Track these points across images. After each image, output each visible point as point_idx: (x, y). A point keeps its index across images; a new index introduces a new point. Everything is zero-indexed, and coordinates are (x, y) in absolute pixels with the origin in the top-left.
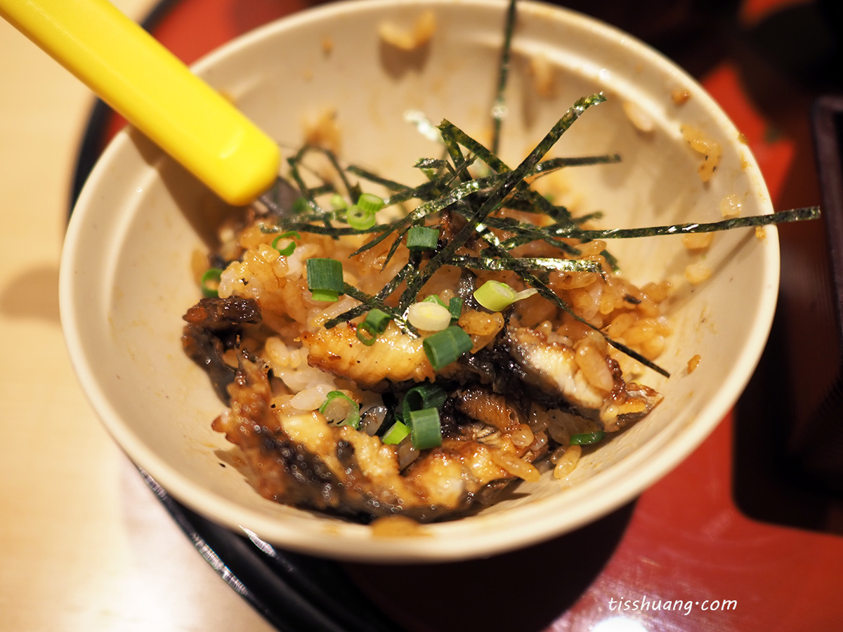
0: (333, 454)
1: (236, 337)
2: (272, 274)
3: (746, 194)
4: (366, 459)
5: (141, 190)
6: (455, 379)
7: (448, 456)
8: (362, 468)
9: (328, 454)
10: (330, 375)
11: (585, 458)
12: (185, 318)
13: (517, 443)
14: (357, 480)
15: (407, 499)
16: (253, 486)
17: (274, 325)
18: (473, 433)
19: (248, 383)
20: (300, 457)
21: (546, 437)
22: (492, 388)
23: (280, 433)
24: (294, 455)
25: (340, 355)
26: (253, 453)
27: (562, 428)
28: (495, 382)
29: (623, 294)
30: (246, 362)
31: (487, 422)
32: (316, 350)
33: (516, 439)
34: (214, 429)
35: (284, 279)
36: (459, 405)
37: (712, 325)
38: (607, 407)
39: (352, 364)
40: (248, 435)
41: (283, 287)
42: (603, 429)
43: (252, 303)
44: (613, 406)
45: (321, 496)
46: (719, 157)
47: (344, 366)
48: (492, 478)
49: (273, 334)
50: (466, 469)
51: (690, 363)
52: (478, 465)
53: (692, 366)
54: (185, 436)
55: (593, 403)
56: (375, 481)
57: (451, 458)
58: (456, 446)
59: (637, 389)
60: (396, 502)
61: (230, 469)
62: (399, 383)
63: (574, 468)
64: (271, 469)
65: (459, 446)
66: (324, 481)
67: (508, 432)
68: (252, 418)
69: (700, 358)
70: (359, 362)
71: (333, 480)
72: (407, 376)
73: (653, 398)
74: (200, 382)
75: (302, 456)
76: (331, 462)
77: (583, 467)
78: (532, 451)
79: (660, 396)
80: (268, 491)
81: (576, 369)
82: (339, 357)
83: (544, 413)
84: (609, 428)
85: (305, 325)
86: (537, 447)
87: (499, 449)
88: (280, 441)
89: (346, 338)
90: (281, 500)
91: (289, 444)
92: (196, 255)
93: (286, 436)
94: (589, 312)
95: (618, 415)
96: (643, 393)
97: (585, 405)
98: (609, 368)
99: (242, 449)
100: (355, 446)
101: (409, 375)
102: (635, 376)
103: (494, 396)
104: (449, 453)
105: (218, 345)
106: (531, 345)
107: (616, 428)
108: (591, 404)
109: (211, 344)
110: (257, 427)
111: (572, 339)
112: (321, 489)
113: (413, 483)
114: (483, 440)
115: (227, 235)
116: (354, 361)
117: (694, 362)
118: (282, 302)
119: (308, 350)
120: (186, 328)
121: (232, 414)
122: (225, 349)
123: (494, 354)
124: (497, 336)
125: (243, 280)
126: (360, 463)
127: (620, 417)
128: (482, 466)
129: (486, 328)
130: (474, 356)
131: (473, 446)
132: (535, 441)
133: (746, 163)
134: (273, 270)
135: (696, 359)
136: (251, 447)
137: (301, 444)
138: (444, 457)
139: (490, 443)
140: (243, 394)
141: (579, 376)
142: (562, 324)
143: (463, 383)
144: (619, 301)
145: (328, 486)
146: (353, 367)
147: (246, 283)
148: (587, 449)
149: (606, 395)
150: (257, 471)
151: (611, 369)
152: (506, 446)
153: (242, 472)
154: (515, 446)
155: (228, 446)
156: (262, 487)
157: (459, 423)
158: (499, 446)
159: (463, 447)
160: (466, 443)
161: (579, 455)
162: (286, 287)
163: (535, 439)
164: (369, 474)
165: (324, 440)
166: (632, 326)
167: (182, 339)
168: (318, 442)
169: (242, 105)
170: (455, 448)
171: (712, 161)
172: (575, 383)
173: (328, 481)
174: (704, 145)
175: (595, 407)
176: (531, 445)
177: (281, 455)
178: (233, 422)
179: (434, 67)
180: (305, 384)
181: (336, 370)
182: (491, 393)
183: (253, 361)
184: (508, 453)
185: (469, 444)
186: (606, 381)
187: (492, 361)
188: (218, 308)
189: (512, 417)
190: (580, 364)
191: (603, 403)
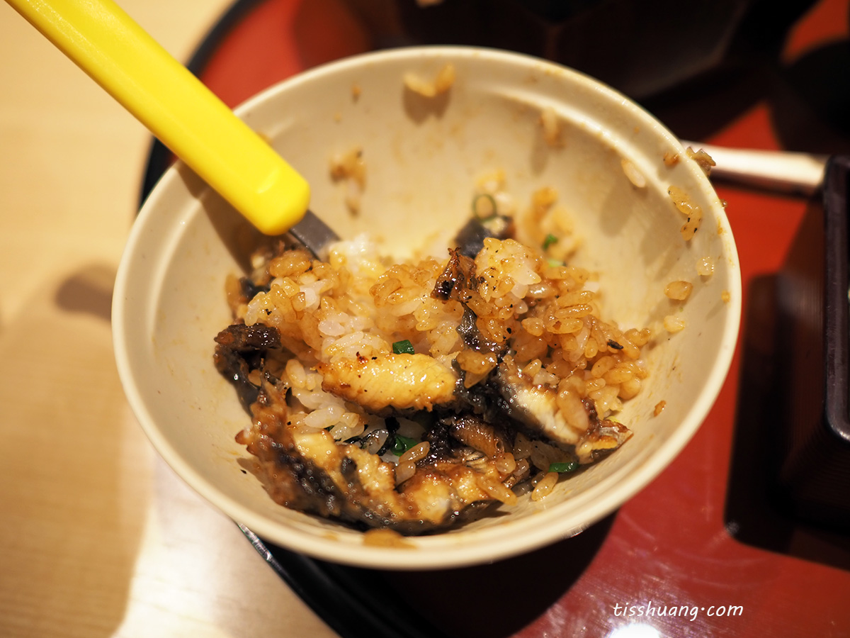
0: (338, 469)
1: (260, 360)
2: (291, 309)
3: (719, 257)
4: (367, 475)
5: (184, 223)
6: (450, 408)
7: (438, 477)
8: (362, 482)
9: (333, 469)
10: (341, 399)
11: (560, 484)
12: (216, 339)
13: (500, 470)
14: (358, 493)
15: (399, 513)
16: (268, 492)
17: (293, 349)
18: (463, 456)
19: (269, 402)
20: (309, 471)
21: (527, 464)
22: (483, 418)
23: (294, 450)
24: (304, 470)
25: (349, 383)
26: (270, 465)
27: (543, 457)
28: (486, 413)
29: (607, 340)
30: (267, 385)
31: (477, 449)
32: (330, 378)
33: (500, 466)
34: (237, 441)
35: (302, 312)
36: (453, 432)
37: (680, 374)
38: (582, 443)
39: (360, 392)
40: (266, 450)
41: (301, 319)
42: (578, 461)
43: (273, 332)
44: (588, 443)
45: (326, 506)
46: (700, 220)
47: (354, 394)
48: (474, 499)
49: (292, 356)
50: (453, 490)
51: (656, 407)
52: (463, 486)
53: (658, 411)
54: (213, 445)
55: (570, 440)
56: (373, 494)
57: (440, 479)
58: (447, 467)
59: (611, 425)
60: (389, 515)
61: (250, 476)
62: (402, 410)
63: (551, 491)
64: (284, 480)
65: (450, 468)
66: (328, 493)
67: (494, 459)
68: (270, 435)
69: (665, 403)
70: (366, 391)
71: (336, 493)
72: (407, 405)
73: (624, 434)
74: (229, 394)
75: (310, 471)
76: (335, 476)
77: (557, 492)
78: (514, 476)
79: (630, 433)
80: (281, 498)
81: (556, 410)
82: (349, 386)
83: (528, 442)
84: (583, 461)
85: (320, 352)
86: (519, 473)
87: (484, 474)
88: (293, 457)
89: (356, 369)
90: (292, 506)
91: (300, 460)
92: (230, 278)
93: (299, 453)
94: (575, 355)
95: (592, 450)
96: (616, 429)
97: (562, 441)
98: (586, 410)
99: (260, 460)
100: (358, 463)
101: (410, 403)
102: (613, 413)
103: (484, 426)
104: (439, 474)
105: (243, 365)
106: (518, 385)
107: (590, 461)
108: (568, 441)
109: (239, 364)
110: (274, 444)
111: (559, 377)
112: (326, 500)
113: (405, 499)
114: (471, 463)
115: (258, 261)
116: (361, 390)
117: (659, 407)
118: (300, 330)
119: (322, 377)
120: (217, 347)
121: (253, 430)
122: (251, 369)
123: (486, 390)
124: (490, 374)
125: (267, 310)
126: (361, 478)
127: (594, 451)
128: (467, 488)
129: (479, 369)
130: (469, 390)
131: (461, 470)
132: (518, 468)
133: (721, 229)
134: (292, 304)
135: (662, 404)
136: (268, 460)
137: (311, 460)
138: (435, 478)
139: (477, 467)
140: (263, 413)
141: (559, 415)
142: (551, 362)
143: (458, 412)
144: (602, 346)
145: (332, 497)
146: (361, 395)
147: (269, 313)
148: (563, 477)
149: (581, 433)
150: (273, 481)
151: (587, 411)
152: (491, 472)
153: (260, 479)
154: (499, 472)
155: (248, 456)
156: (276, 494)
157: (452, 447)
158: (485, 470)
159: (453, 470)
160: (455, 466)
161: (555, 481)
162: (304, 319)
163: (517, 466)
164: (368, 488)
165: (332, 456)
166: (613, 368)
167: (214, 356)
168: (326, 458)
169: (275, 144)
170: (446, 470)
171: (694, 223)
172: (555, 421)
173: (332, 493)
174: (688, 206)
175: (572, 443)
176: (514, 471)
177: (293, 469)
178: (254, 437)
179: (452, 113)
180: (320, 404)
181: (346, 396)
182: (482, 422)
183: (273, 383)
184: (491, 478)
185: (458, 468)
186: (582, 420)
187: (483, 394)
188: (243, 335)
189: (499, 445)
190: (560, 404)
191: (579, 440)
